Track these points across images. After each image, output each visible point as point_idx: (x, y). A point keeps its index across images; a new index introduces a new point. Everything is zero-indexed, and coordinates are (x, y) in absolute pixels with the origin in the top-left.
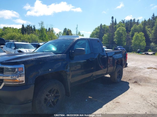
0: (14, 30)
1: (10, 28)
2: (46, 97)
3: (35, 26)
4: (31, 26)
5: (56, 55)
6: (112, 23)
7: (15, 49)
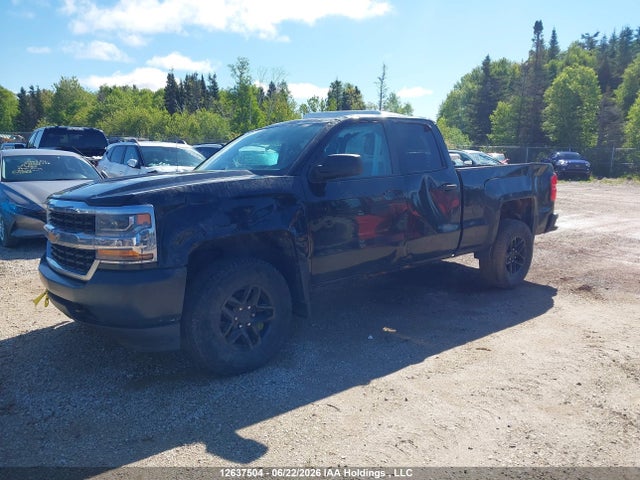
0: (139, 96)
1: (125, 88)
2: (227, 311)
3: (215, 76)
4: (199, 78)
5: (259, 177)
6: (534, 49)
7: (138, 166)
